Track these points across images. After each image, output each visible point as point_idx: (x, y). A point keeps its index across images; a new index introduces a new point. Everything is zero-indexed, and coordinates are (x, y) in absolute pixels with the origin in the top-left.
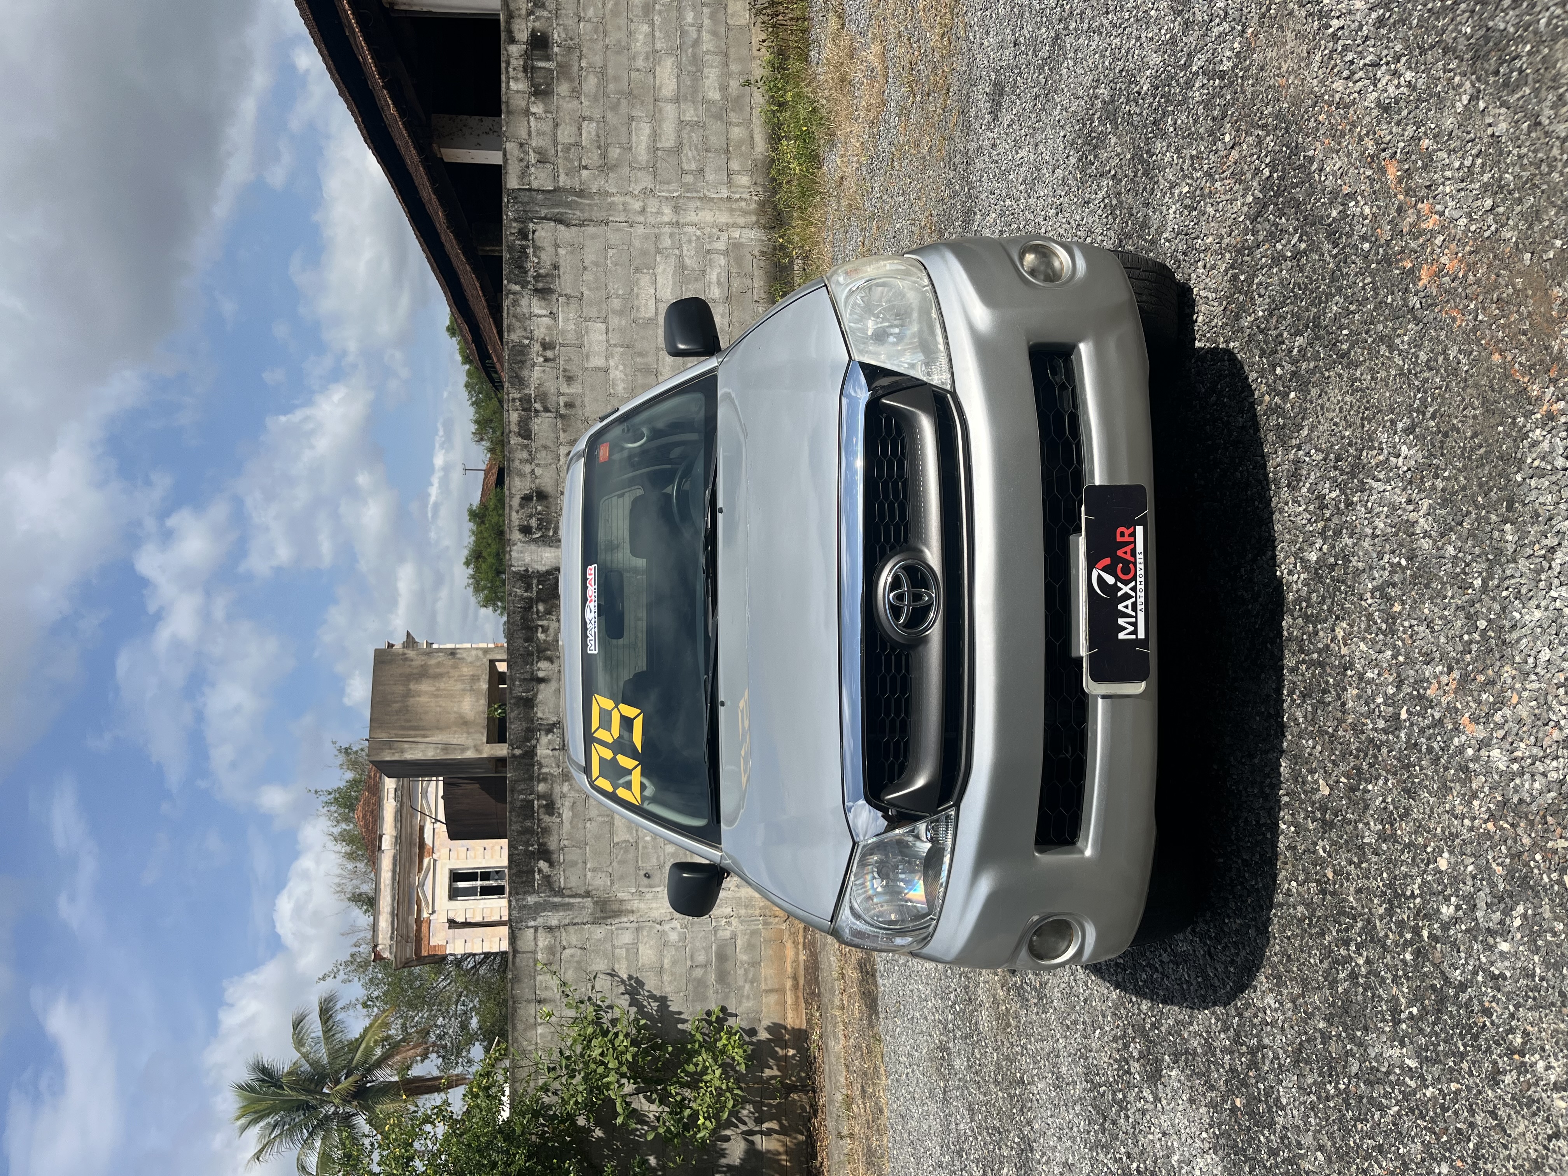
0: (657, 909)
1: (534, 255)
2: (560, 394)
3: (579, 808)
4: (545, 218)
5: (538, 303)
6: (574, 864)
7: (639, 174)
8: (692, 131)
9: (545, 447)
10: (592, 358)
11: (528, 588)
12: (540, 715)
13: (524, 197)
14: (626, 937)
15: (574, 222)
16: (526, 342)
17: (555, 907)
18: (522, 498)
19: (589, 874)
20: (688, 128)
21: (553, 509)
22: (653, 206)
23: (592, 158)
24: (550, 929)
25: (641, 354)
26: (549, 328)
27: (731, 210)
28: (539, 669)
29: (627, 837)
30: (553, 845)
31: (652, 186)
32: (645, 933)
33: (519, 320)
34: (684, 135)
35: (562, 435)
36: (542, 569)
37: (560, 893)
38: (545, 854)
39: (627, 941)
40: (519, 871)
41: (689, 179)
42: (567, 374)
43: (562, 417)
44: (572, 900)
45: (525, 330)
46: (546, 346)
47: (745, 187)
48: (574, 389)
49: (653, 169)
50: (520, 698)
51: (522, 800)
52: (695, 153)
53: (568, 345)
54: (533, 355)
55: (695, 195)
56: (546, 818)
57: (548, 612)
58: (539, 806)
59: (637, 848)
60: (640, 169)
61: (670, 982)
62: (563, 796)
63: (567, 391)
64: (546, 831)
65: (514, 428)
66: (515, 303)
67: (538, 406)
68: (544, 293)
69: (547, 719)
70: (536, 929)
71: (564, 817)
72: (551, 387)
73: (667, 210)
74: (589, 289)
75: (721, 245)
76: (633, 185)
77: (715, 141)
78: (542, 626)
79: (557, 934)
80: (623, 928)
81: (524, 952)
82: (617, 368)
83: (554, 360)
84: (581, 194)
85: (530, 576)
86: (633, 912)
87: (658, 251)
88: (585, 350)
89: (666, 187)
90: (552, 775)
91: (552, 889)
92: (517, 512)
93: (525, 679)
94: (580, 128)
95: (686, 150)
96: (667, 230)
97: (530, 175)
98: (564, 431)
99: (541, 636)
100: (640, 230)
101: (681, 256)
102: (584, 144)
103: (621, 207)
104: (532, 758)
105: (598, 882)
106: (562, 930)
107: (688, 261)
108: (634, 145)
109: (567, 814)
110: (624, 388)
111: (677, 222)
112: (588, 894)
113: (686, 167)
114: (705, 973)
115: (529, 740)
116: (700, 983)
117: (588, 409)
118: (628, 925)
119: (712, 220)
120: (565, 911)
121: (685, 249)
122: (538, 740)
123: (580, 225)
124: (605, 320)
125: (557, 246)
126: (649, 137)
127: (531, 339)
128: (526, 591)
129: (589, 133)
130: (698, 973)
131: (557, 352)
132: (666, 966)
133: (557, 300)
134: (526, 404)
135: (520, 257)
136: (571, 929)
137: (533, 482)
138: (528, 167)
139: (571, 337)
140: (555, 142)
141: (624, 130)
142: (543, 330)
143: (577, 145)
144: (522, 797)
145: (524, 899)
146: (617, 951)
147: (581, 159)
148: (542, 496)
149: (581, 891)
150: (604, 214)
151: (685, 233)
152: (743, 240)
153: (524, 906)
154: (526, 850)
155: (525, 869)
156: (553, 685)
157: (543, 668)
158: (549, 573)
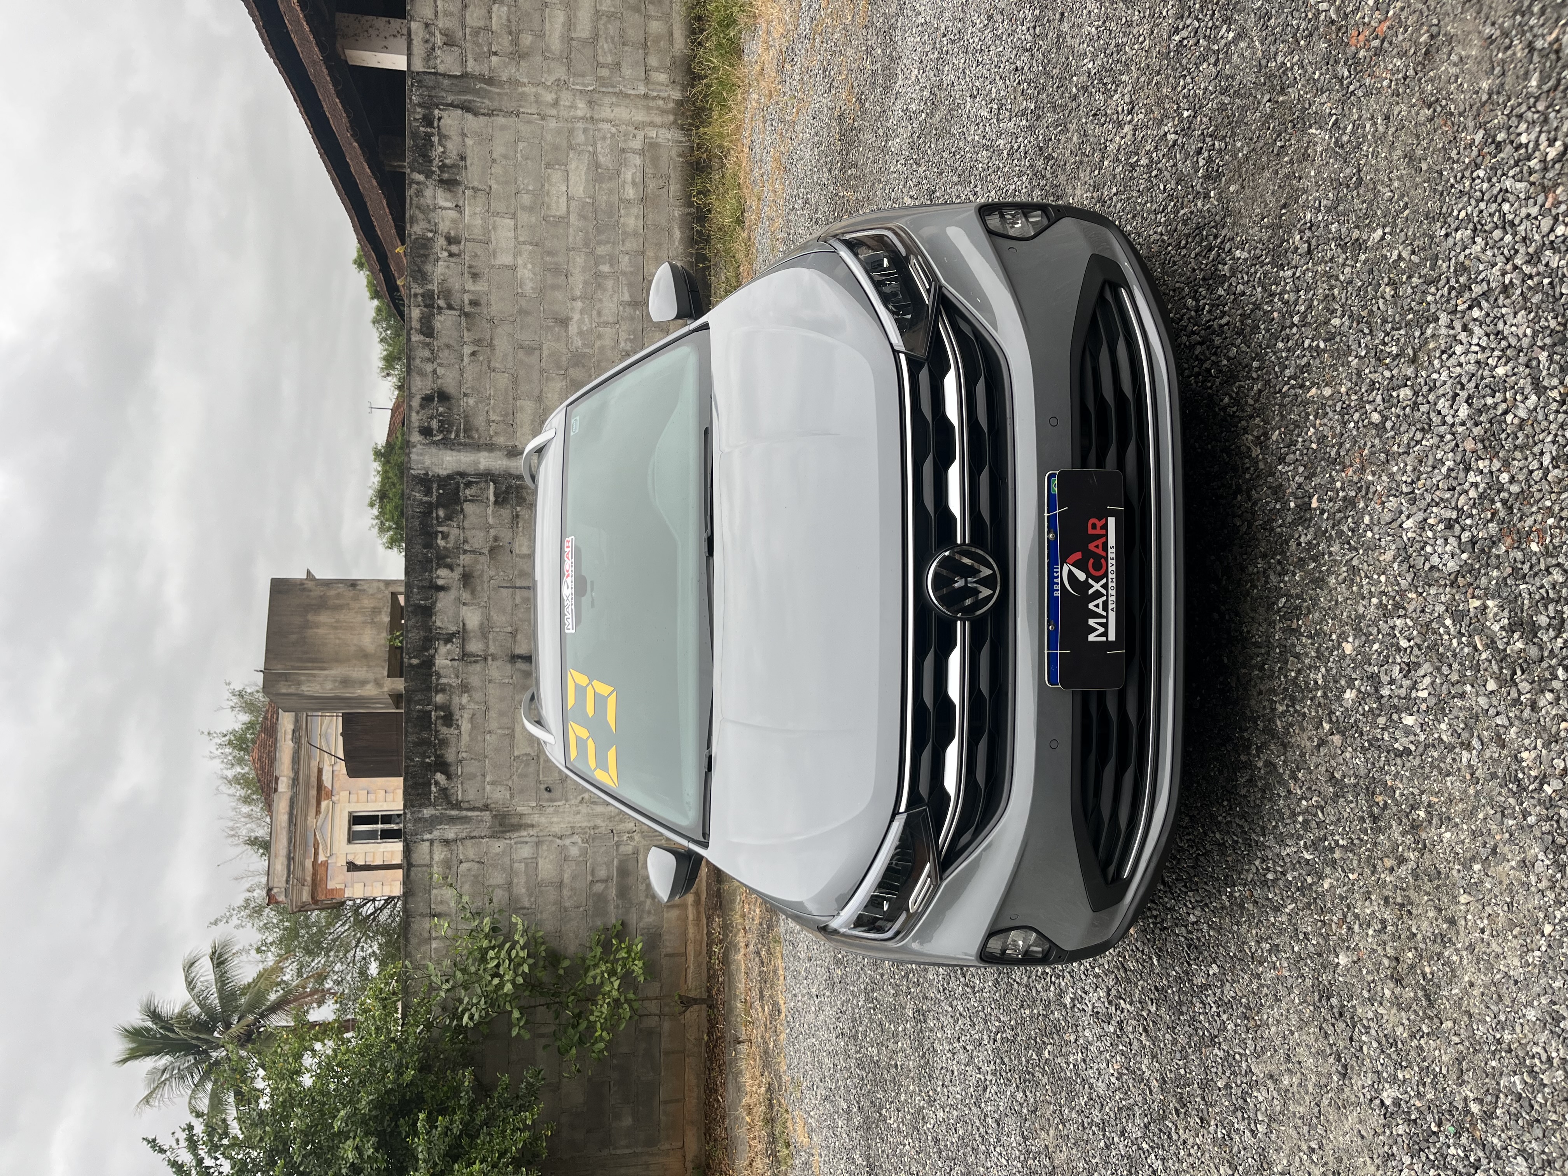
0: (559, 823)
1: (440, 144)
2: (465, 291)
3: (479, 719)
4: (451, 105)
5: (443, 195)
6: (472, 777)
7: (552, 65)
8: (608, 22)
9: (448, 346)
10: (498, 255)
11: (428, 492)
12: (438, 624)
13: (429, 81)
14: (526, 851)
15: (482, 111)
16: (430, 235)
17: (452, 820)
18: (423, 399)
19: (488, 788)
20: (604, 19)
21: (455, 411)
22: (566, 98)
23: (504, 43)
24: (446, 842)
25: (550, 253)
26: (454, 221)
27: (648, 108)
28: (438, 577)
29: (528, 750)
30: (450, 756)
31: (564, 77)
32: (545, 847)
33: (423, 212)
34: (601, 26)
35: (466, 333)
36: (443, 472)
37: (457, 806)
38: (443, 766)
39: (526, 855)
40: (416, 784)
41: (604, 72)
42: (473, 270)
43: (467, 315)
44: (470, 814)
45: (429, 222)
46: (451, 240)
47: (663, 85)
48: (480, 287)
49: (567, 59)
50: (419, 606)
51: (419, 711)
52: (611, 46)
53: (474, 240)
54: (437, 249)
55: (611, 90)
56: (444, 730)
57: (449, 518)
58: (437, 717)
59: (538, 762)
60: (553, 59)
61: (570, 897)
62: (462, 708)
63: (473, 288)
64: (444, 743)
65: (415, 324)
66: (419, 194)
67: (441, 303)
68: (450, 184)
69: (446, 628)
70: (432, 842)
71: (463, 729)
72: (455, 284)
73: (581, 104)
74: (498, 183)
75: (637, 144)
76: (545, 75)
77: (634, 35)
78: (442, 532)
79: (454, 847)
80: (522, 843)
81: (419, 866)
82: (525, 266)
83: (459, 255)
84: (490, 81)
85: (429, 480)
86: (533, 826)
87: (571, 147)
88: (491, 247)
89: (580, 80)
90: (451, 686)
91: (449, 802)
92: (418, 413)
93: (423, 587)
94: (490, 12)
95: (602, 41)
96: (580, 125)
97: (436, 58)
98: (468, 330)
99: (441, 543)
100: (552, 124)
101: (594, 154)
102: (494, 28)
103: (533, 98)
104: (431, 668)
105: (497, 795)
106: (459, 843)
107: (602, 159)
108: (547, 33)
109: (465, 726)
110: (532, 288)
111: (592, 118)
112: (486, 807)
113: (601, 59)
114: (606, 888)
115: (427, 650)
116: (600, 899)
117: (494, 307)
118: (527, 839)
119: (628, 117)
120: (462, 824)
121: (599, 146)
122: (436, 650)
123: (489, 115)
124: (514, 217)
125: (464, 135)
126: (563, 25)
127: (436, 232)
128: (426, 496)
129: (500, 17)
130: (599, 888)
131: (462, 247)
132: (566, 881)
133: (464, 193)
134: (429, 300)
135: (424, 145)
136: (469, 843)
137: (434, 382)
138: (434, 49)
139: (477, 232)
140: (463, 25)
141: (537, 16)
142: (447, 223)
143: (487, 29)
144: (419, 707)
145: (419, 812)
146: (516, 865)
147: (490, 44)
148: (443, 397)
149: (480, 805)
150: (515, 104)
151: (599, 130)
152: (660, 140)
153: (420, 819)
154: (423, 762)
155: (421, 781)
156: (453, 594)
157: (443, 576)
158: (450, 477)
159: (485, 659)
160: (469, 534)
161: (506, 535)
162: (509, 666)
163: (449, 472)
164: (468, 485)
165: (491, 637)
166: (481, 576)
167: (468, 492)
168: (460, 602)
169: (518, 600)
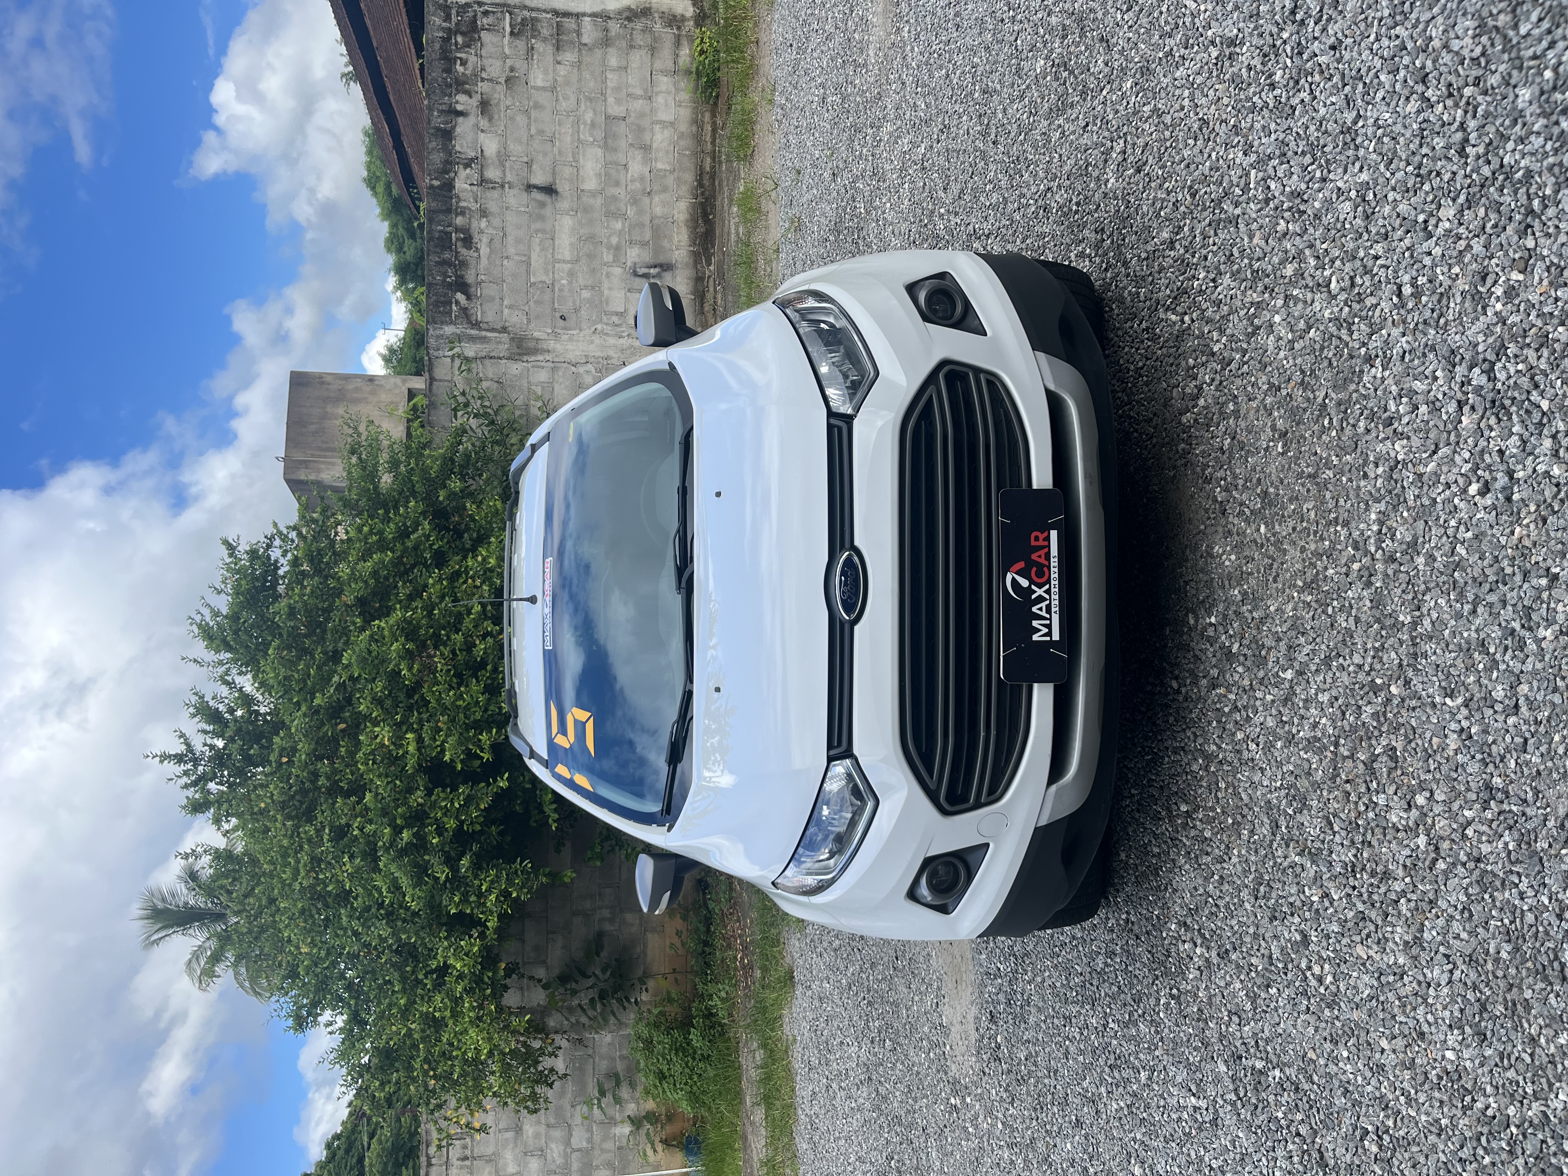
0: (573, 351)
3: (497, 244)
6: (492, 299)
11: (448, 18)
12: (458, 148)
14: (543, 376)
17: (472, 339)
19: (506, 311)
24: (467, 359)
28: (457, 102)
29: (544, 278)
30: (470, 278)
32: (560, 373)
37: (476, 325)
38: (463, 287)
39: (542, 379)
40: (437, 301)
44: (489, 334)
50: (438, 129)
51: (440, 231)
56: (463, 251)
57: (467, 45)
58: (457, 239)
59: (553, 291)
62: (481, 232)
64: (464, 264)
69: (465, 153)
70: (453, 359)
71: (482, 252)
78: (461, 59)
79: (474, 365)
80: (538, 367)
81: (440, 381)
85: (448, 7)
86: (549, 351)
90: (470, 210)
91: (470, 322)
93: (442, 112)
99: (460, 69)
104: (451, 191)
105: (515, 319)
106: (479, 362)
109: (484, 250)
112: (504, 330)
115: (447, 172)
118: (543, 364)
120: (482, 343)
122: (456, 173)
128: (445, 21)
136: (487, 362)
145: (441, 329)
146: (533, 387)
153: (442, 335)
154: (444, 281)
155: (442, 299)
156: (471, 120)
157: (462, 101)
159: (503, 186)
160: (486, 62)
161: (520, 65)
162: (525, 195)
164: (486, 13)
165: (507, 164)
166: (498, 104)
167: (485, 21)
168: (477, 128)
169: (533, 131)
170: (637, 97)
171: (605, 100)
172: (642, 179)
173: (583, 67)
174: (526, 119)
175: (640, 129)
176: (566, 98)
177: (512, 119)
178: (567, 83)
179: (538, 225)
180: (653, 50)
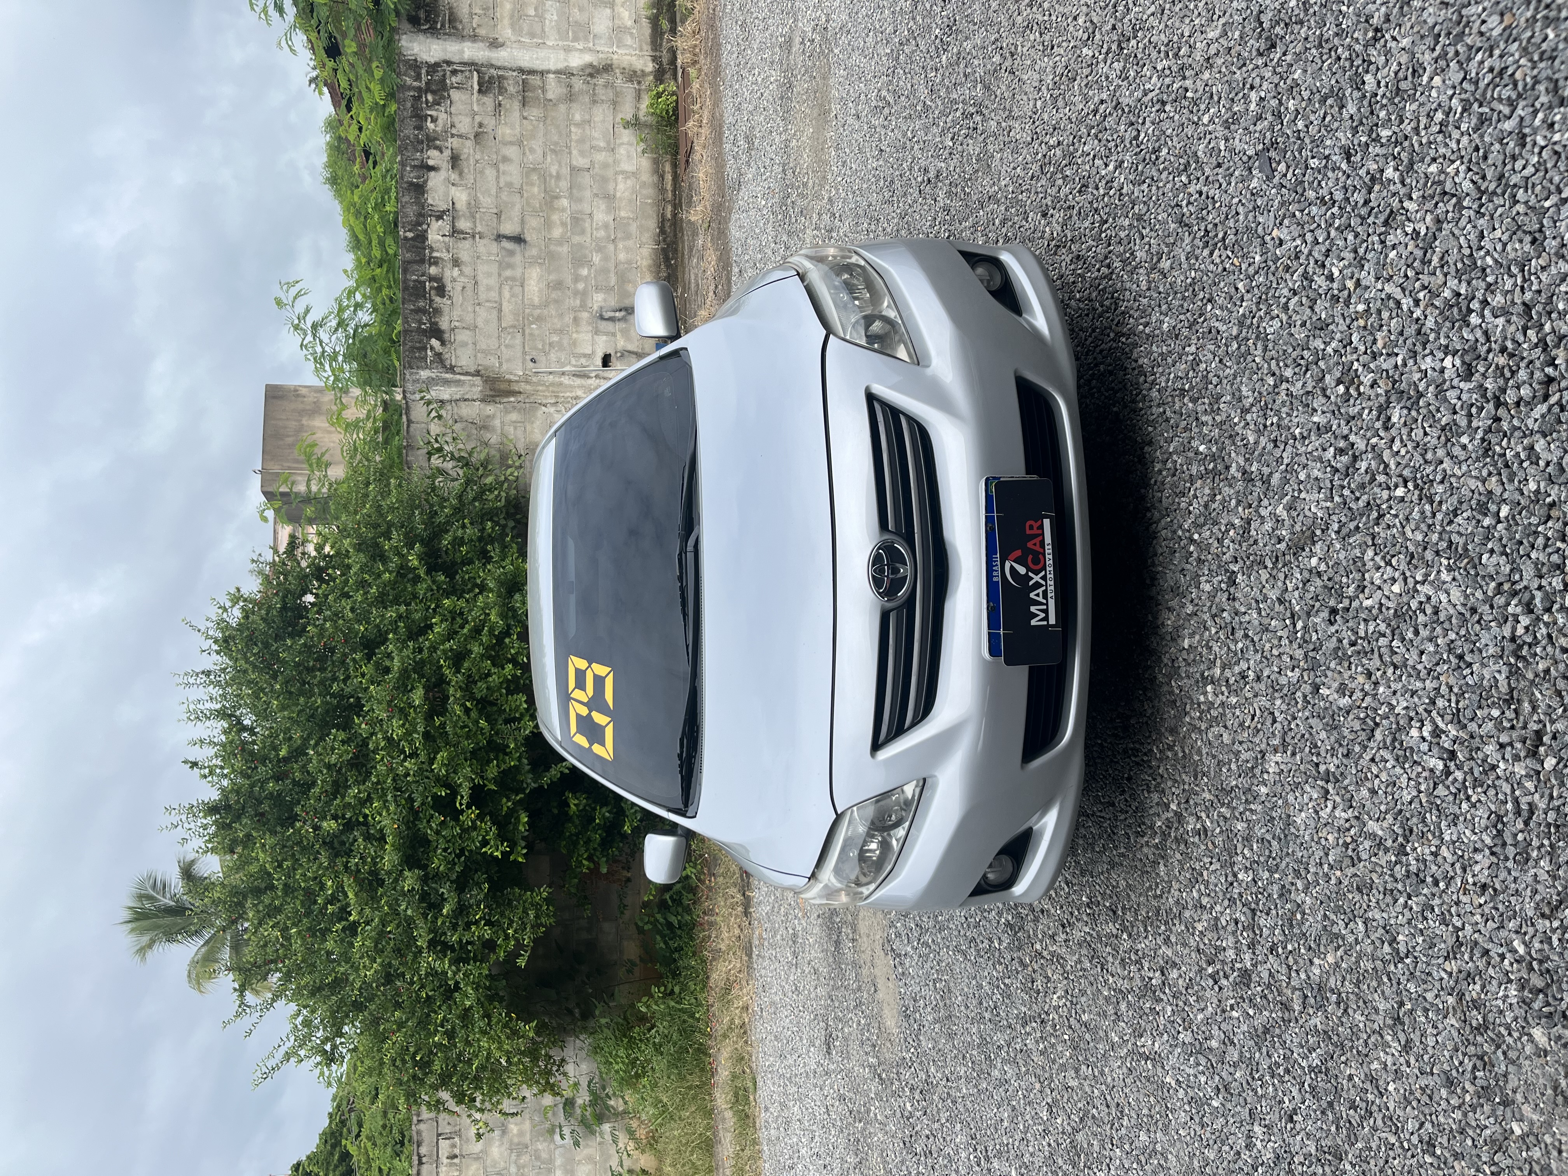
0: (543, 391)
3: (469, 292)
6: (464, 345)
11: (418, 77)
12: (430, 201)
14: (514, 416)
17: (447, 382)
19: (479, 356)
24: (442, 402)
28: (429, 158)
30: (444, 324)
32: (531, 413)
36: (432, 61)
37: (452, 369)
38: (437, 333)
39: (514, 419)
40: (413, 347)
44: (462, 378)
50: (411, 184)
51: (414, 281)
56: (438, 299)
57: (437, 103)
58: (431, 288)
62: (454, 280)
64: (437, 311)
69: (437, 206)
70: (429, 401)
71: (454, 300)
78: (431, 116)
79: (449, 407)
80: (511, 407)
81: (418, 423)
85: (419, 66)
86: (520, 393)
90: (442, 259)
91: (444, 366)
93: (415, 167)
99: (430, 125)
104: (424, 242)
105: (488, 363)
106: (454, 404)
109: (458, 298)
112: (477, 373)
115: (420, 225)
118: (516, 405)
120: (456, 386)
122: (429, 225)
128: (416, 81)
136: (462, 404)
145: (417, 373)
146: (506, 427)
153: (418, 379)
154: (419, 328)
155: (418, 345)
156: (442, 174)
157: (434, 157)
158: (437, 65)
159: (474, 237)
160: (456, 120)
161: (488, 121)
162: (495, 244)
163: (437, 60)
164: (454, 72)
165: (478, 216)
166: (467, 159)
167: (454, 79)
168: (448, 182)
169: (501, 185)
170: (599, 150)
171: (570, 153)
172: (606, 226)
173: (548, 122)
174: (494, 172)
175: (604, 180)
176: (532, 150)
177: (482, 172)
178: (533, 136)
179: (508, 273)
180: (615, 104)
